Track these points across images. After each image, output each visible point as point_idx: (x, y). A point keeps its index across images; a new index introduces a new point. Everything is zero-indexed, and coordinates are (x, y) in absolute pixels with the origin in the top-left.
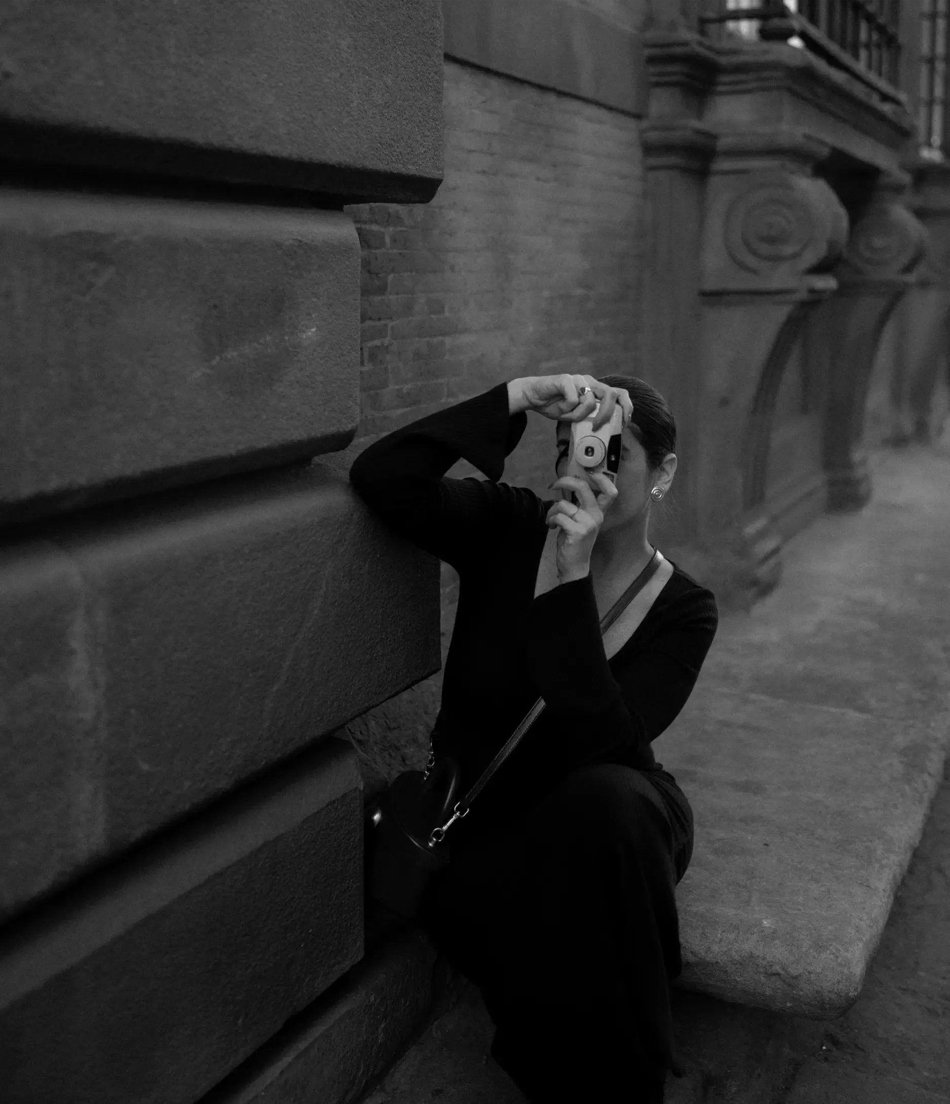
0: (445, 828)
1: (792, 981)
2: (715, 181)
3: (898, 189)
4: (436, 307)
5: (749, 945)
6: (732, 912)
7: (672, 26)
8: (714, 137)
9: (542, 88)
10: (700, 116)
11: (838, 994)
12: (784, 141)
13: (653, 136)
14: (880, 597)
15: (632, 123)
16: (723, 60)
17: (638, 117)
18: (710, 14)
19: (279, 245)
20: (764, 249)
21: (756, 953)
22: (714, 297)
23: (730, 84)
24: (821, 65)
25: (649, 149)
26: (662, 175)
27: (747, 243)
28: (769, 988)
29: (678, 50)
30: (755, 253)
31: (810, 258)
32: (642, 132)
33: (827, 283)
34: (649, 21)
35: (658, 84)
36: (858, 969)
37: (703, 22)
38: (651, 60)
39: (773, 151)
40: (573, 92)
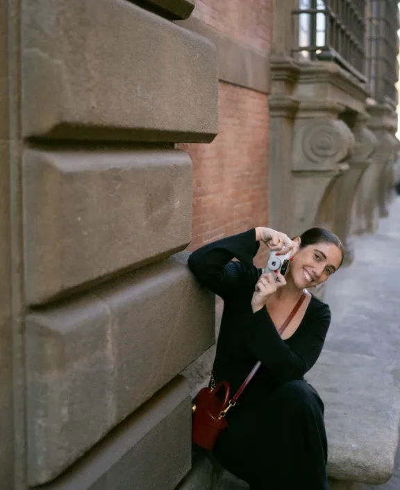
0: (225, 411)
1: (366, 469)
2: (298, 122)
3: (365, 120)
4: (199, 184)
5: (349, 455)
6: (338, 442)
7: (281, 54)
8: (298, 103)
9: (235, 85)
10: (291, 93)
11: (386, 473)
12: (328, 105)
13: (274, 103)
14: (368, 305)
15: (264, 97)
16: (302, 69)
17: (267, 94)
18: (295, 48)
19: (168, 168)
20: (320, 152)
21: (352, 458)
22: (297, 173)
23: (305, 79)
24: (342, 71)
25: (272, 108)
26: (278, 120)
27: (312, 149)
28: (357, 472)
29: (285, 65)
30: (316, 154)
31: (340, 156)
32: (269, 101)
33: (345, 167)
34: (272, 51)
35: (275, 80)
36: (392, 462)
37: (293, 51)
38: (273, 69)
39: (325, 109)
40: (246, 86)
